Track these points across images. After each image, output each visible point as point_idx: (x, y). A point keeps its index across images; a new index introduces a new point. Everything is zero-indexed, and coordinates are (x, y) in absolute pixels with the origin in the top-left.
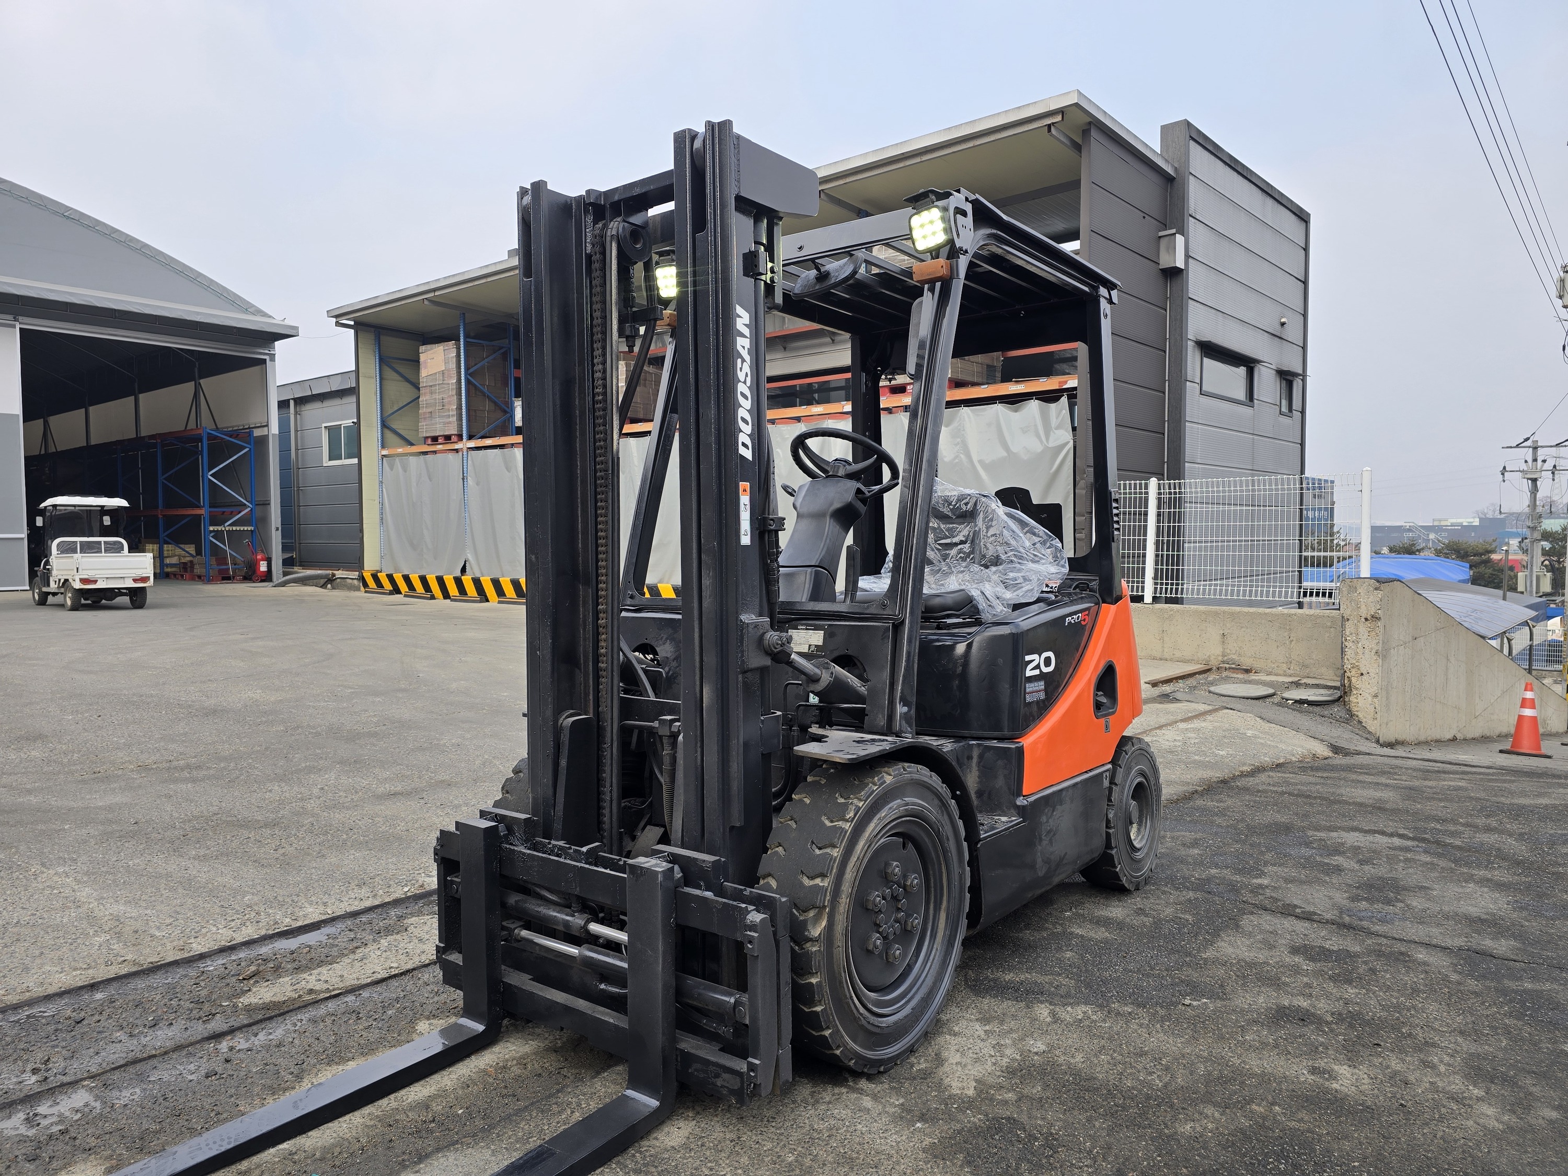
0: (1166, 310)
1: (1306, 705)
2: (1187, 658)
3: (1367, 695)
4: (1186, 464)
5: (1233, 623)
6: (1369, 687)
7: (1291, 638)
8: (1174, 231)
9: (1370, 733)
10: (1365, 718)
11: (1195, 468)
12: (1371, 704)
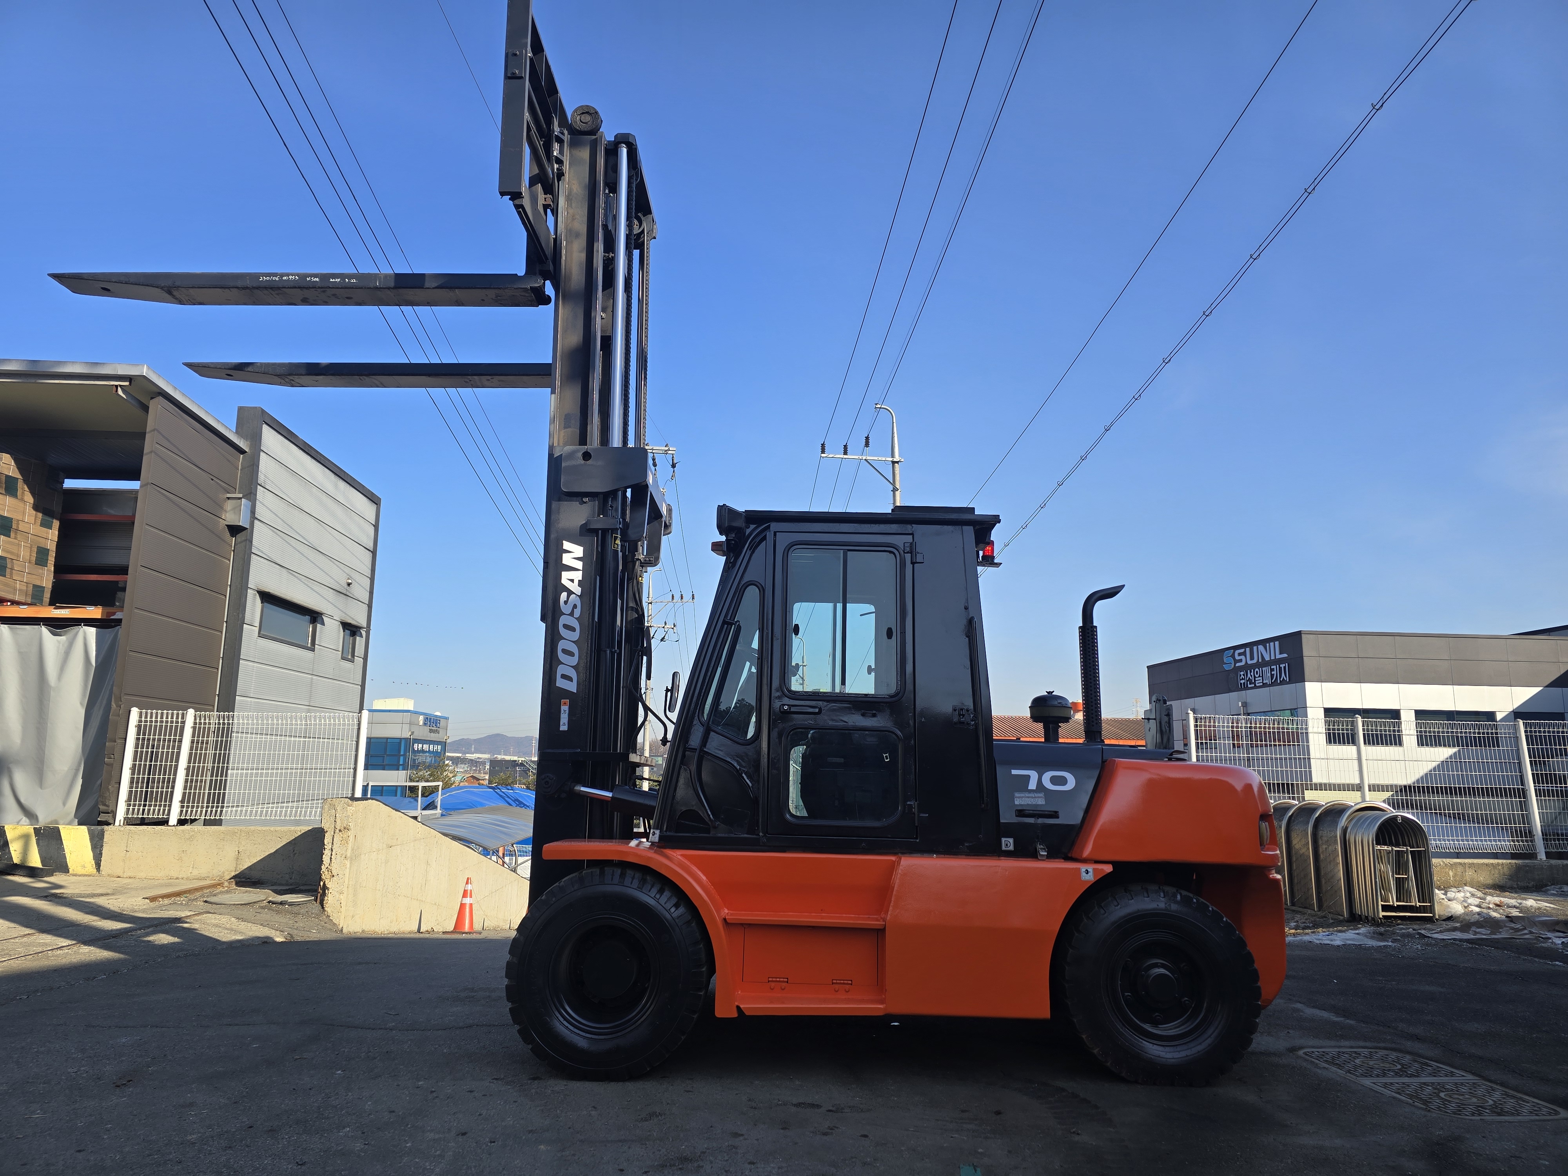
0: (229, 561)
1: (287, 906)
2: (203, 876)
3: (336, 893)
4: (237, 697)
5: (248, 841)
6: (337, 886)
7: (295, 852)
8: (241, 495)
9: (335, 924)
10: (333, 912)
11: (247, 701)
12: (338, 900)
